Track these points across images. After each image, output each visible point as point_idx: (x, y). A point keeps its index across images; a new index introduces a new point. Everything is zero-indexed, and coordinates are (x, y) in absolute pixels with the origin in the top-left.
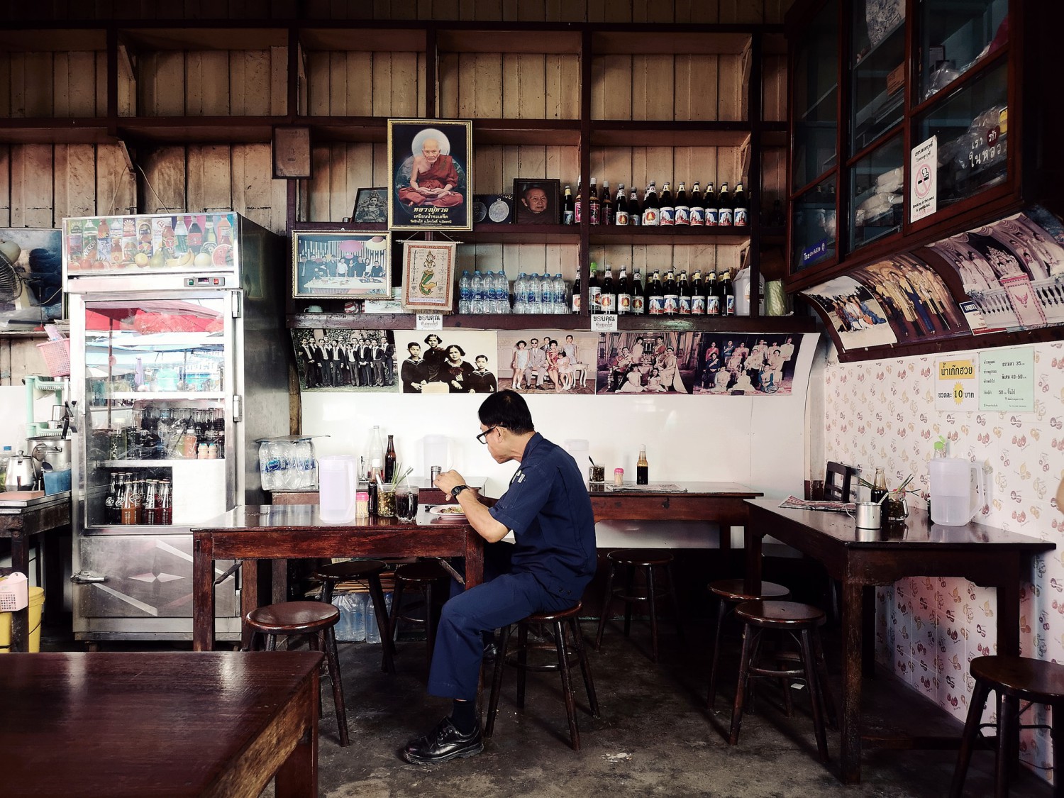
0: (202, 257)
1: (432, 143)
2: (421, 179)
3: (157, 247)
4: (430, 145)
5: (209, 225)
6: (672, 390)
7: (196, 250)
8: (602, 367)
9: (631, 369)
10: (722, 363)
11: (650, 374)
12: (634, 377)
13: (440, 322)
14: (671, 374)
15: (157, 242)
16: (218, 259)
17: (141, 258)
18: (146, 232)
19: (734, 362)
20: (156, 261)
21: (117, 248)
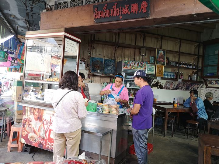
0: (142, 68)
1: (161, 52)
2: (160, 57)
3: (136, 66)
4: (161, 53)
5: (143, 64)
6: (184, 90)
7: (141, 67)
8: (177, 86)
9: (180, 87)
10: (191, 87)
11: (182, 88)
12: (180, 88)
13: (160, 79)
14: (184, 88)
15: (136, 65)
16: (144, 69)
17: (133, 67)
18: (135, 64)
19: (192, 87)
20: (136, 68)
21: (130, 66)
